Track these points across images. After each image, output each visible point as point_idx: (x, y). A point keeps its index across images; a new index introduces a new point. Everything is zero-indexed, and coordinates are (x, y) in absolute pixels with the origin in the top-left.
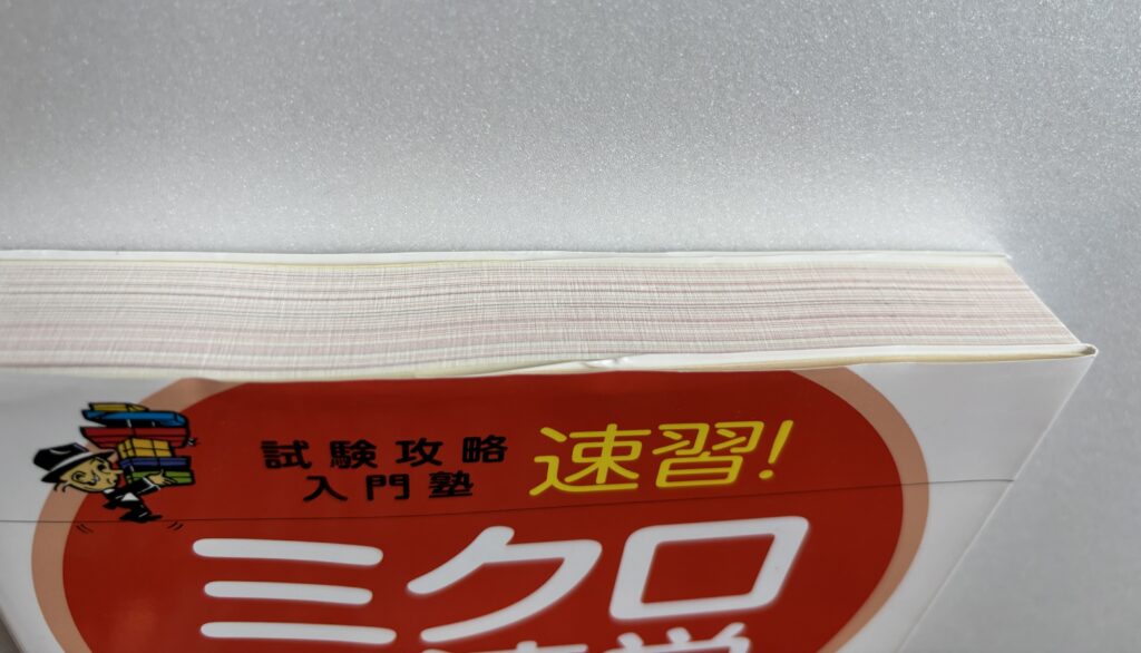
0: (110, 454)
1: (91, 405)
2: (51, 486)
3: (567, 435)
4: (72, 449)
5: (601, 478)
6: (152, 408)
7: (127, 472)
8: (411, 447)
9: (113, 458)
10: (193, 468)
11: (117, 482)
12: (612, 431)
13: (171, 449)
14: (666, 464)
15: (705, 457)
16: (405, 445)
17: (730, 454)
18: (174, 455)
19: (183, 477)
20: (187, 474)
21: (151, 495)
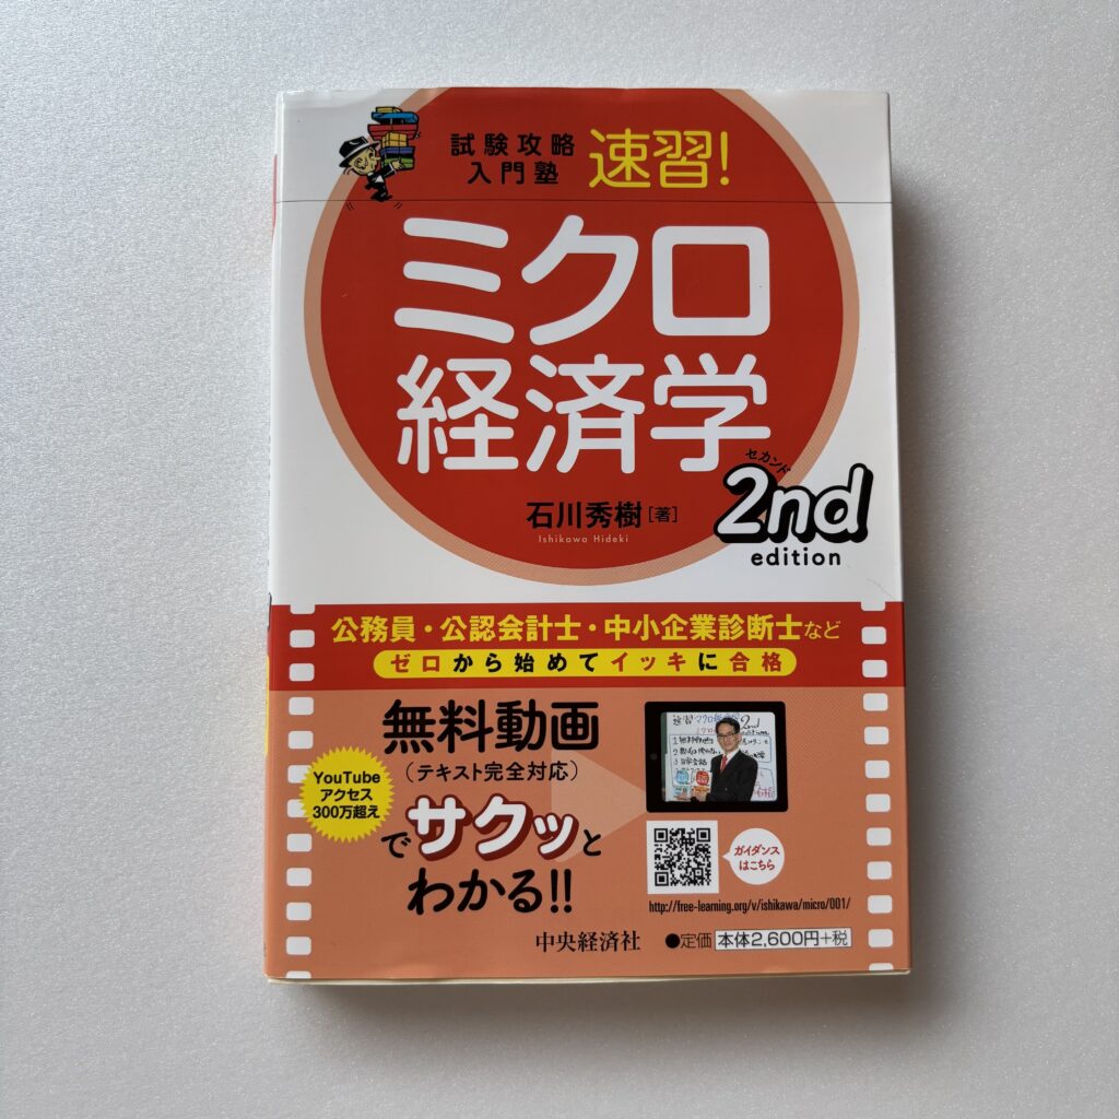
0: (377, 144)
1: (377, 108)
2: (343, 169)
3: (605, 136)
4: (360, 141)
5: (628, 176)
6: (404, 110)
7: (383, 159)
8: (525, 139)
9: (378, 148)
10: (415, 156)
11: (376, 166)
12: (628, 135)
13: (407, 140)
14: (663, 165)
15: (684, 162)
16: (522, 137)
17: (697, 159)
18: (408, 146)
19: (408, 162)
20: (411, 161)
21: (392, 177)
